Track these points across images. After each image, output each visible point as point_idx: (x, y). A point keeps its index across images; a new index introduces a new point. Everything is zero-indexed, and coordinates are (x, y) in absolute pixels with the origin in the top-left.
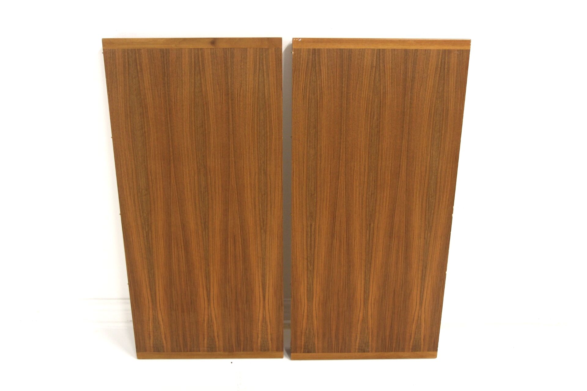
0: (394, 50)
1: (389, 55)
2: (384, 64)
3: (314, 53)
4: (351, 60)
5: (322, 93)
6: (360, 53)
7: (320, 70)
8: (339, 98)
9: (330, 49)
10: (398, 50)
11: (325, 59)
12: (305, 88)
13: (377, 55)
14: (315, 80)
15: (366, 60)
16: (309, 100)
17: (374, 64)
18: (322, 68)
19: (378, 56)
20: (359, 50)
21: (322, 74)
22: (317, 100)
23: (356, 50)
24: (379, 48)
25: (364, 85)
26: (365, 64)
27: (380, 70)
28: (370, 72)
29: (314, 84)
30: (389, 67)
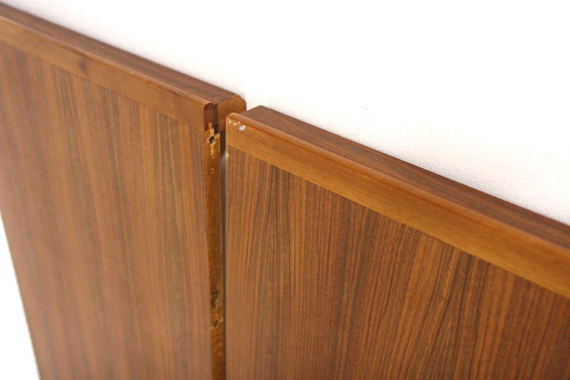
0: (529, 284)
1: (504, 291)
2: (478, 310)
3: (274, 178)
4: (371, 243)
5: (290, 286)
6: (401, 238)
7: (289, 230)
8: (330, 322)
9: (315, 186)
10: (542, 290)
11: (301, 207)
12: (252, 254)
13: (457, 270)
14: (276, 247)
15: (417, 267)
16: (260, 287)
17: (445, 291)
18: (292, 227)
19: (461, 273)
20: (400, 226)
21: (292, 243)
22: (279, 298)
23: (389, 222)
24: (468, 251)
25: (403, 331)
26: (414, 276)
27: (459, 319)
28: (428, 307)
29: (273, 257)
30: (497, 325)
